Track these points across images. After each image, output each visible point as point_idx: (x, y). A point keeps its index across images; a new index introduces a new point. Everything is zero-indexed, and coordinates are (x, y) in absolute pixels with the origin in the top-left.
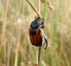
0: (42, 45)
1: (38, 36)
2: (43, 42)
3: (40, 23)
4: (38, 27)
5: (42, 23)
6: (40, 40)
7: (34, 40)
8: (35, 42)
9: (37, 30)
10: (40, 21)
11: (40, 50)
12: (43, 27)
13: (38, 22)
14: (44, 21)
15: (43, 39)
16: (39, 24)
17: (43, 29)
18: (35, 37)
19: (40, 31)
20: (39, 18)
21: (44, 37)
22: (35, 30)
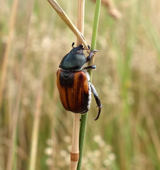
0: (87, 110)
1: (78, 89)
2: (90, 102)
3: (84, 58)
4: (78, 67)
5: (89, 59)
6: (82, 99)
7: (70, 99)
8: (70, 104)
9: (76, 75)
10: (83, 54)
11: (82, 121)
12: (89, 68)
13: (79, 57)
14: (92, 54)
15: (90, 97)
16: (81, 61)
17: (90, 74)
18: (71, 91)
19: (82, 78)
20: (81, 47)
21: (92, 91)
22: (71, 75)
